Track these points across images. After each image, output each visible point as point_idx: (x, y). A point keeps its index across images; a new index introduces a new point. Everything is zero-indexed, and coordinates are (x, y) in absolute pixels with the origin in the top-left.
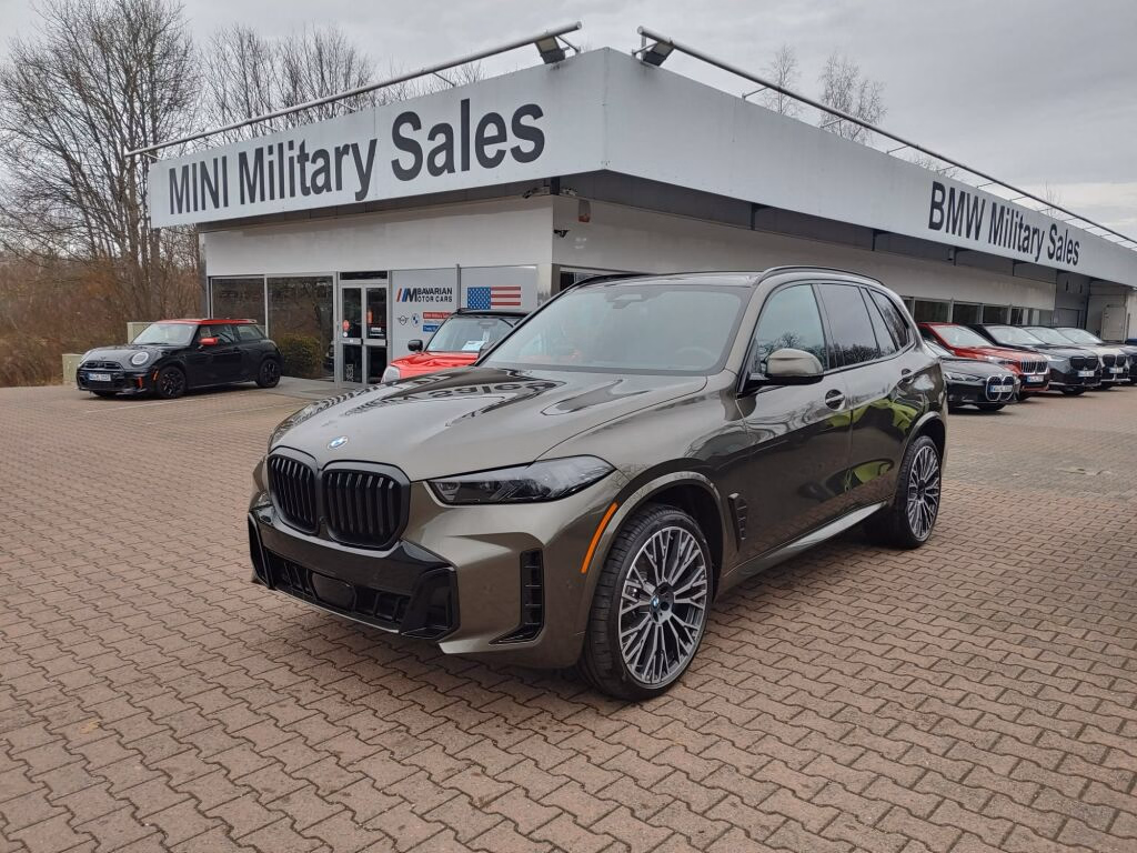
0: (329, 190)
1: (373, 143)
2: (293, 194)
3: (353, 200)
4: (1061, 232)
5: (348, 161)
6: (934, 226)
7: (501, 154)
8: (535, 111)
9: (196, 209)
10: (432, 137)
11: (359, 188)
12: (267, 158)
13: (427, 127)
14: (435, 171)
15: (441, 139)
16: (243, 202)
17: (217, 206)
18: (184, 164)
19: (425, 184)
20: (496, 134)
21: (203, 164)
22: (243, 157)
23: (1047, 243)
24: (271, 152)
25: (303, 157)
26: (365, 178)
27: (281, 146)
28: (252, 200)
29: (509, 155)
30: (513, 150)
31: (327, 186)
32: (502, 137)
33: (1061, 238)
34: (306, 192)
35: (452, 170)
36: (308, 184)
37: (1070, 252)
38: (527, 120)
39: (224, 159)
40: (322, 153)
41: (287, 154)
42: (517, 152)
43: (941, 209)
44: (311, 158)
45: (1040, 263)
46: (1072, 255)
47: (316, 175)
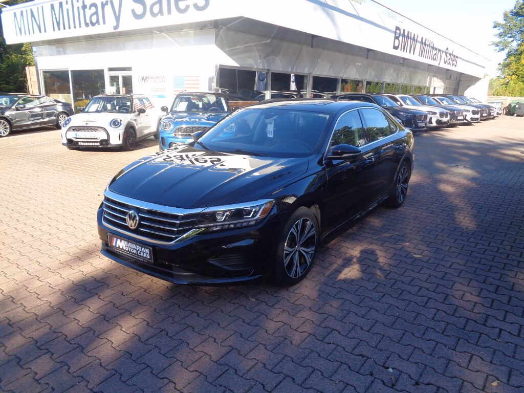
0: (99, 24)
2: (80, 26)
3: (112, 30)
4: (450, 51)
5: (108, 8)
6: (396, 48)
7: (187, 7)
9: (29, 33)
11: (115, 24)
14: (154, 15)
16: (54, 30)
17: (40, 32)
18: (21, 10)
19: (149, 22)
21: (31, 10)
22: (52, 6)
23: (444, 56)
24: (67, 4)
25: (84, 7)
26: (118, 19)
28: (59, 29)
29: (191, 7)
30: (194, 5)
31: (98, 22)
33: (450, 54)
34: (87, 25)
35: (162, 14)
36: (88, 21)
39: (42, 7)
40: (94, 5)
41: (76, 5)
42: (196, 6)
43: (399, 40)
44: (88, 7)
45: (440, 66)
46: (454, 62)
47: (91, 16)
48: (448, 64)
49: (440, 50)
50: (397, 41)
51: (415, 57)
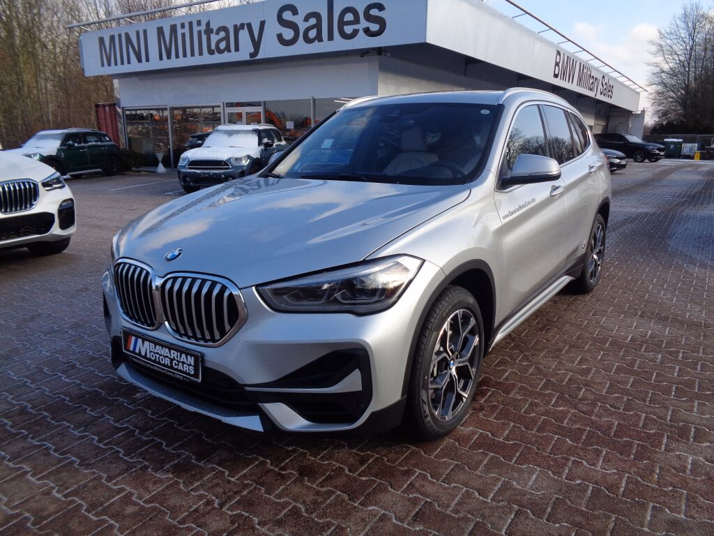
0: (229, 51)
1: (263, 24)
2: (201, 53)
3: (248, 58)
4: (606, 80)
5: (244, 35)
6: (556, 76)
7: (355, 32)
8: (381, 7)
9: (122, 63)
10: (306, 19)
11: (252, 50)
12: (180, 31)
13: (302, 14)
14: (308, 40)
15: (313, 21)
16: (161, 58)
17: (140, 61)
18: (112, 34)
19: (301, 48)
20: (353, 19)
21: (127, 35)
22: (160, 31)
23: (600, 86)
24: (183, 26)
25: (209, 31)
26: (257, 44)
27: (191, 24)
28: (169, 57)
29: (361, 33)
30: (364, 29)
31: (228, 49)
32: (357, 21)
33: (606, 83)
34: (211, 52)
35: (320, 40)
36: (213, 47)
37: (609, 91)
38: (374, 12)
39: (145, 31)
40: (224, 29)
41: (196, 29)
42: (367, 31)
43: (559, 66)
44: (214, 32)
45: (597, 97)
46: (610, 93)
47: (219, 42)
48: (604, 95)
49: (596, 79)
50: (557, 67)
51: (573, 87)
